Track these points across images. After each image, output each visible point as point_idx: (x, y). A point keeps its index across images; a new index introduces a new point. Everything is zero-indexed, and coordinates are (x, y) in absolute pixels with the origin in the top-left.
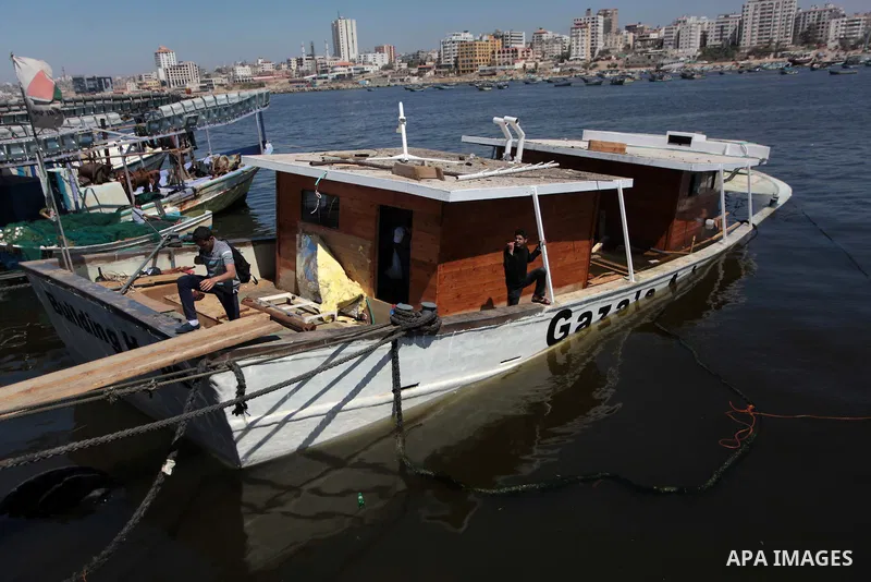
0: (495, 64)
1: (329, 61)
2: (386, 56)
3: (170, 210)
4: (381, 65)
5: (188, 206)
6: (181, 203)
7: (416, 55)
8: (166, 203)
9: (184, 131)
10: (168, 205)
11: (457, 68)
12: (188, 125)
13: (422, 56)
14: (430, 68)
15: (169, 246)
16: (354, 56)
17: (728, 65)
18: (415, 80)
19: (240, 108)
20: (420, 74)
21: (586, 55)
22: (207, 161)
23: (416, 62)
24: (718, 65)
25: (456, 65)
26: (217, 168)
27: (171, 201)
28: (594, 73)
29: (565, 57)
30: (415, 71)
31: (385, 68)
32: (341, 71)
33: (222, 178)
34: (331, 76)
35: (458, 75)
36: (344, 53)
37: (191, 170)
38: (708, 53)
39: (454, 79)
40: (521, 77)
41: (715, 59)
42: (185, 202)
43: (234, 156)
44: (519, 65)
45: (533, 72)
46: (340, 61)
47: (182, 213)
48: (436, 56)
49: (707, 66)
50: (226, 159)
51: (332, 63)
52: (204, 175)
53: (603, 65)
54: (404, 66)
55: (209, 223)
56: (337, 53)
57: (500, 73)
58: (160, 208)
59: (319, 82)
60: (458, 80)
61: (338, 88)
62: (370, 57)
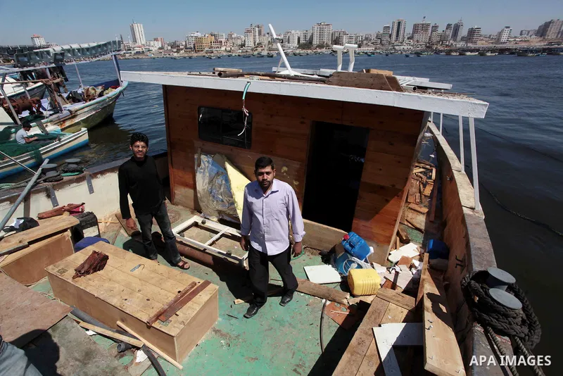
0: (212, 47)
1: (131, 44)
2: (160, 43)
3: (51, 128)
4: (158, 47)
5: (68, 124)
6: (61, 122)
7: (175, 43)
8: (47, 122)
9: (53, 65)
10: (49, 124)
11: (194, 49)
12: (56, 61)
13: (178, 43)
14: (182, 49)
15: (45, 181)
16: (143, 42)
17: (309, 51)
18: (175, 54)
19: (99, 50)
20: (178, 52)
21: (252, 44)
22: (80, 91)
23: (174, 46)
24: (305, 51)
25: (194, 48)
26: (88, 96)
27: (51, 121)
28: (256, 53)
29: (243, 45)
30: (175, 50)
31: (160, 49)
32: (138, 49)
33: (92, 102)
34: (133, 52)
35: (196, 52)
36: (138, 41)
37: (68, 98)
38: (301, 46)
39: (194, 55)
40: (225, 54)
41: (304, 49)
42: (64, 121)
43: (100, 87)
44: (223, 48)
45: (230, 52)
46: (137, 45)
47: (62, 130)
48: (184, 43)
49: (302, 51)
50: (94, 89)
51: (133, 46)
52: (79, 101)
53: (259, 49)
54: (169, 48)
55: (86, 137)
56: (135, 40)
57: (215, 52)
58: (42, 127)
59: (127, 55)
60: (196, 55)
61: (138, 58)
62: (152, 43)
